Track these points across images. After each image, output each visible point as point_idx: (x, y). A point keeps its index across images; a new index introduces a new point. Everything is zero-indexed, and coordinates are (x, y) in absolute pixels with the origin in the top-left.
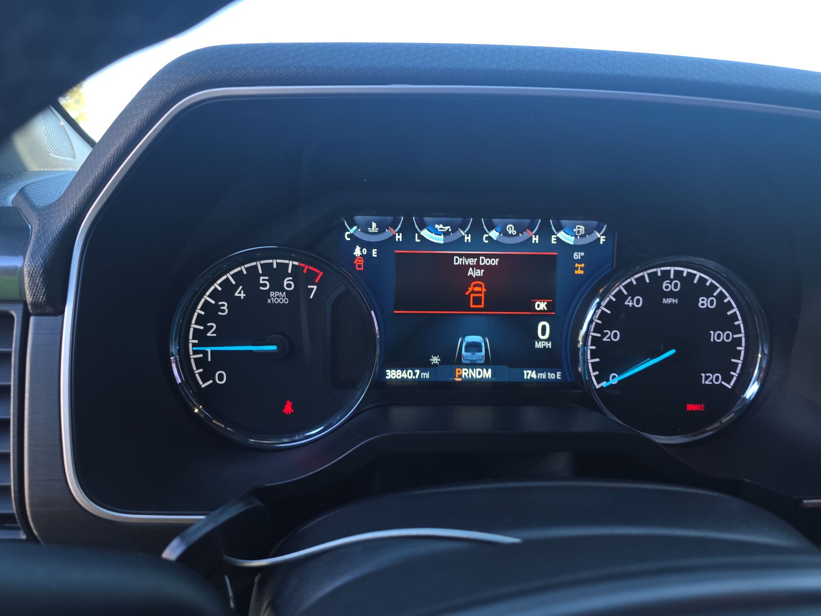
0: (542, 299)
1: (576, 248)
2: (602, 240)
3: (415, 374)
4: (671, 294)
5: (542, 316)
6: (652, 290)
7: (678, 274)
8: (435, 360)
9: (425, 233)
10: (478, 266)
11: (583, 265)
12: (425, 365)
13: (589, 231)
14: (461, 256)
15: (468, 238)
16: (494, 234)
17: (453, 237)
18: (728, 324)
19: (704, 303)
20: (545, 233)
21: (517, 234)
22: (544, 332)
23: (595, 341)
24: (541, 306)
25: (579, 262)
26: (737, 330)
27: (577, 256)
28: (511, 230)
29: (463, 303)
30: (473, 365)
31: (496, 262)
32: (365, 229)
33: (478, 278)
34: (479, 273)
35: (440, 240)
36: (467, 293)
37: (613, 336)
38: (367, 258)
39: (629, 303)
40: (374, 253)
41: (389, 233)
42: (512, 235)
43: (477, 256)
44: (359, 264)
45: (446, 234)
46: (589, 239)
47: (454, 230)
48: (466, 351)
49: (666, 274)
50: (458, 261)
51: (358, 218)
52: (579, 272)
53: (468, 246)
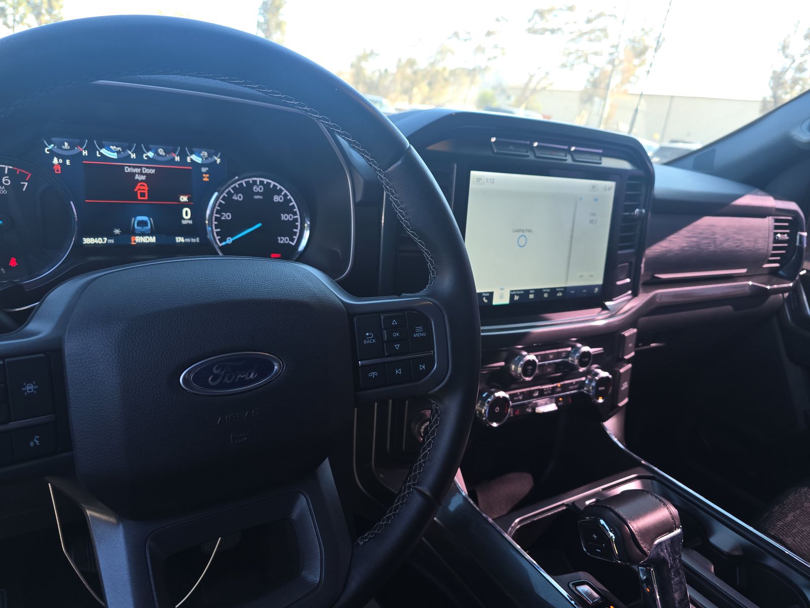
0: (184, 194)
1: (203, 165)
2: (218, 161)
3: (103, 240)
4: (258, 193)
5: (185, 205)
6: (247, 190)
7: (261, 182)
8: (117, 231)
9: (104, 151)
10: (141, 173)
11: (208, 176)
12: (110, 235)
13: (210, 155)
14: (130, 167)
15: (133, 156)
16: (151, 154)
17: (123, 155)
18: (290, 211)
19: (277, 198)
20: (183, 156)
21: (166, 156)
22: (187, 214)
23: (217, 219)
24: (184, 199)
25: (205, 173)
26: (295, 214)
27: (204, 170)
28: (161, 151)
29: (134, 196)
30: (143, 234)
31: (153, 171)
32: (60, 145)
33: (142, 181)
34: (143, 178)
35: (114, 156)
36: (136, 190)
37: (227, 216)
38: (63, 165)
39: (235, 198)
40: (68, 162)
41: (77, 149)
42: (162, 156)
43: (141, 167)
44: (58, 170)
45: (118, 152)
46: (210, 160)
47: (124, 150)
48: (137, 226)
49: (255, 182)
50: (128, 170)
51: (54, 139)
52: (206, 179)
53: (133, 161)
